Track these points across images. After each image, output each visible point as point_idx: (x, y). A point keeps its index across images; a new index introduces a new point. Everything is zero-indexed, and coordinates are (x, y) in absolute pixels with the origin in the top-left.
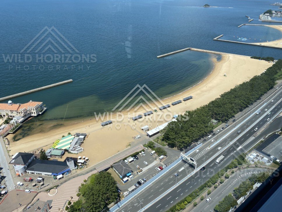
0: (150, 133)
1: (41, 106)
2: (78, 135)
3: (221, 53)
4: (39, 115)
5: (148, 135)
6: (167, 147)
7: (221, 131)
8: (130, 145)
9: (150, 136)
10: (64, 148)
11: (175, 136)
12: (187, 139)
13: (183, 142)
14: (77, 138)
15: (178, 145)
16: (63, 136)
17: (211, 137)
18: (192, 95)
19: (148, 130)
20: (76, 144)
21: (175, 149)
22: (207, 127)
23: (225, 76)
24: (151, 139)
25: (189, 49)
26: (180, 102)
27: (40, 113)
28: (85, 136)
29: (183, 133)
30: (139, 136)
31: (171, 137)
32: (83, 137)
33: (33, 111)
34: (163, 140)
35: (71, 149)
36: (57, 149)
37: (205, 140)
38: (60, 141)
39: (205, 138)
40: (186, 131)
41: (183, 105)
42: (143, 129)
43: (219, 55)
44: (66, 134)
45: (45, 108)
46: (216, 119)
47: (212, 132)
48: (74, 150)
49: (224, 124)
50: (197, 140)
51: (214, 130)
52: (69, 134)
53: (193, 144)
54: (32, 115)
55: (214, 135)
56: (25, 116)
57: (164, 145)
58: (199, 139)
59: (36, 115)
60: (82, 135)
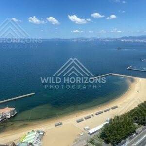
0: (91, 132)
1: (13, 111)
2: (39, 132)
3: (133, 77)
4: (11, 117)
5: (89, 133)
6: (103, 143)
7: (141, 131)
8: (76, 141)
9: (91, 134)
10: (29, 142)
11: (109, 134)
12: (119, 137)
13: (116, 139)
14: (38, 134)
15: (112, 141)
16: (29, 133)
17: (135, 136)
18: (117, 105)
19: (89, 130)
20: (37, 139)
21: (110, 144)
22: (131, 128)
23: (138, 92)
24: (92, 137)
25: (111, 75)
26: (109, 110)
27: (12, 116)
28: (44, 132)
29: (115, 132)
30: (82, 134)
31: (106, 135)
32: (42, 133)
33: (8, 114)
34: (100, 137)
35: (34, 142)
36: (24, 142)
37: (131, 138)
38: (27, 137)
39: (131, 136)
40: (117, 130)
41: (112, 111)
42: (85, 129)
43: (132, 78)
44: (30, 131)
45: (16, 113)
46: (137, 122)
47: (135, 132)
48: (36, 143)
49: (143, 126)
50: (125, 138)
51: (137, 131)
52: (33, 131)
53: (123, 141)
54: (7, 117)
55: (137, 134)
56: (2, 117)
57: (101, 141)
58: (127, 137)
59: (9, 117)
60: (42, 132)
